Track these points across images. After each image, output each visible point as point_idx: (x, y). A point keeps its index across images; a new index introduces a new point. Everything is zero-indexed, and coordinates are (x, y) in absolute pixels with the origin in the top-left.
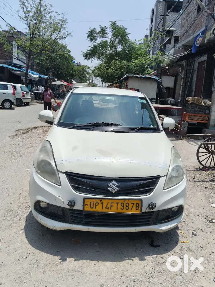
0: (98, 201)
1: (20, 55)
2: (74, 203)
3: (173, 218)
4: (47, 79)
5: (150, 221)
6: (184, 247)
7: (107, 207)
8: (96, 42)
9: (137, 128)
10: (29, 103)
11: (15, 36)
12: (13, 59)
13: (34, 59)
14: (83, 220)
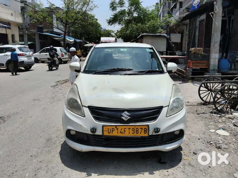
0: (114, 127)
1: (59, 25)
2: (96, 129)
3: (175, 140)
4: (81, 42)
5: (156, 142)
6: (186, 163)
7: (121, 132)
8: (117, 11)
9: (145, 71)
10: (67, 61)
11: (54, 11)
12: (54, 28)
13: (69, 27)
14: (103, 143)
